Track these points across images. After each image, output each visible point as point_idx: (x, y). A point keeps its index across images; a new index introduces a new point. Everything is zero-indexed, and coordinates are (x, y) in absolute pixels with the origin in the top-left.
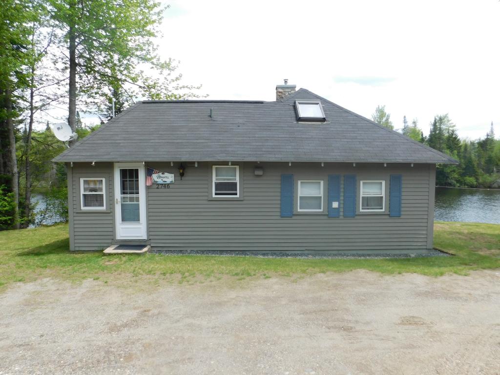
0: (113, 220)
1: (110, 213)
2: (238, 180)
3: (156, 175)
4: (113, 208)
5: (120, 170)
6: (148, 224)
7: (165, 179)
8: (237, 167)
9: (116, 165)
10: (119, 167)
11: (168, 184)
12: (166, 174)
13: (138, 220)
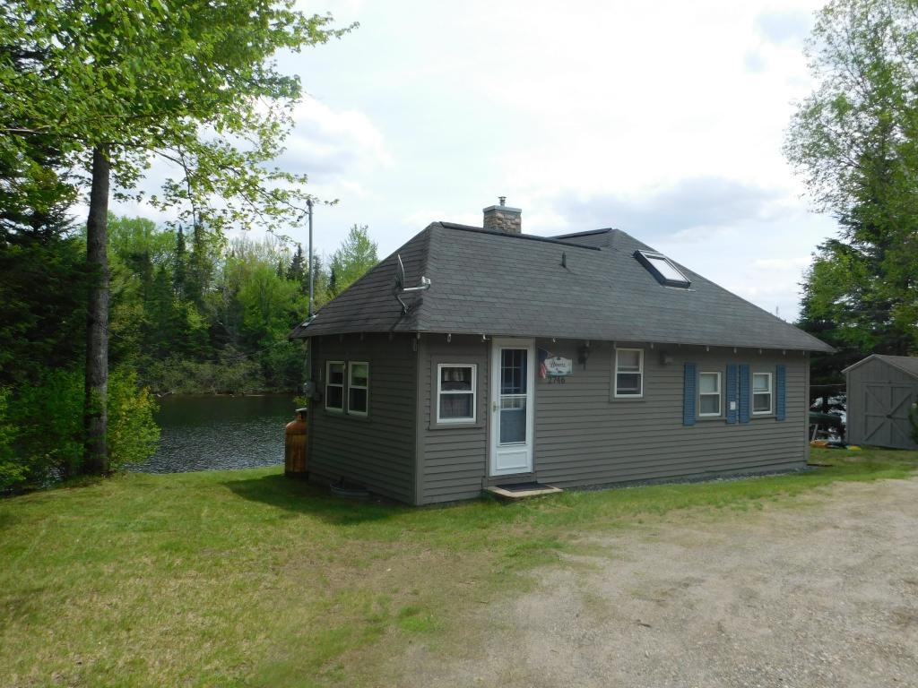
0: (487, 441)
1: (483, 429)
2: (641, 372)
3: (551, 360)
4: (487, 419)
5: (503, 350)
6: (535, 445)
7: (561, 369)
8: (641, 351)
9: (495, 341)
10: (501, 346)
11: (563, 376)
12: (563, 360)
13: (524, 440)
